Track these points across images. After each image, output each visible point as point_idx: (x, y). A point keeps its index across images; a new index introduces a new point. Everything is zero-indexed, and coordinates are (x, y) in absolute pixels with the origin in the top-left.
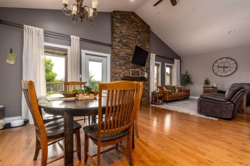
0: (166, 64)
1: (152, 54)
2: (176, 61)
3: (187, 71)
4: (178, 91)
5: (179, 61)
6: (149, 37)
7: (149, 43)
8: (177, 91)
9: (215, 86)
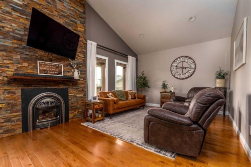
0: (116, 61)
1: (89, 42)
2: (131, 59)
3: (143, 71)
4: (132, 98)
5: (134, 58)
6: (84, 13)
7: (83, 23)
8: (130, 97)
9: (172, 91)
